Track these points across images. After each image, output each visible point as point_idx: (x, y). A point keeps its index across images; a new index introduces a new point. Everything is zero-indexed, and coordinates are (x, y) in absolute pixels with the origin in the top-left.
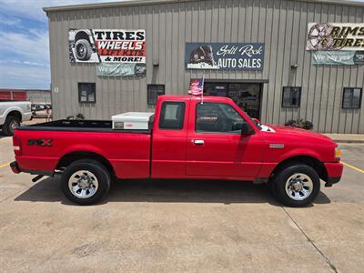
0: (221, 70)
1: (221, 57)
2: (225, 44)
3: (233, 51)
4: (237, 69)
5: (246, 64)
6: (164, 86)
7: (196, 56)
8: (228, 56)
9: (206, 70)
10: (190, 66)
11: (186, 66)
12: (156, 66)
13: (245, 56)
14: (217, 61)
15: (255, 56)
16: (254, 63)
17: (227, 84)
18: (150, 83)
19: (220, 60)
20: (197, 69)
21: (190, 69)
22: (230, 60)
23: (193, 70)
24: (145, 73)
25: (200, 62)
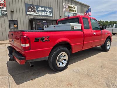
0: (40, 15)
1: (39, 11)
2: (40, 6)
3: (43, 9)
4: (45, 16)
5: (47, 14)
6: (17, 21)
7: (30, 9)
8: (41, 11)
9: (34, 15)
10: (28, 13)
11: (26, 13)
12: (12, 12)
13: (47, 12)
14: (38, 12)
15: (50, 12)
16: (50, 14)
17: (47, 20)
18: (10, 19)
19: (39, 12)
20: (31, 15)
21: (28, 14)
22: (42, 12)
23: (29, 15)
24: (7, 14)
25: (32, 12)
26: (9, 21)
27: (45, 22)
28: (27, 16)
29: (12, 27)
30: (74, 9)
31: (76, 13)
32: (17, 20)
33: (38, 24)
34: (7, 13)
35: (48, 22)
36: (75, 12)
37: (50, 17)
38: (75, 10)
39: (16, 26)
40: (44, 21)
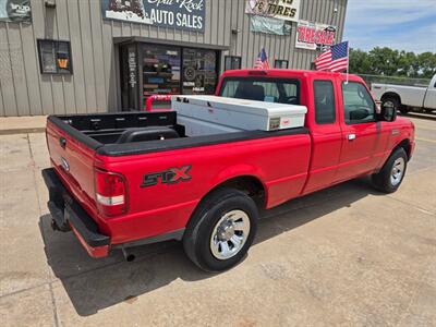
0: (155, 26)
1: (154, 6)
4: (174, 28)
5: (184, 22)
6: (68, 44)
8: (162, 7)
9: (135, 23)
10: (110, 14)
11: (104, 14)
12: (50, 8)
13: (183, 11)
14: (149, 12)
15: (195, 12)
16: (194, 22)
17: (181, 48)
18: (42, 36)
19: (153, 11)
20: (120, 21)
21: (110, 20)
22: (165, 12)
23: (115, 20)
24: (29, 17)
25: (125, 10)
26: (40, 42)
27: (175, 53)
28: (107, 27)
29: (51, 68)
30: (288, 6)
31: (295, 19)
32: (67, 39)
33: (146, 60)
34: (30, 13)
35: (185, 53)
36: (292, 16)
37: (195, 31)
38: (291, 7)
39: (64, 63)
40: (169, 52)
